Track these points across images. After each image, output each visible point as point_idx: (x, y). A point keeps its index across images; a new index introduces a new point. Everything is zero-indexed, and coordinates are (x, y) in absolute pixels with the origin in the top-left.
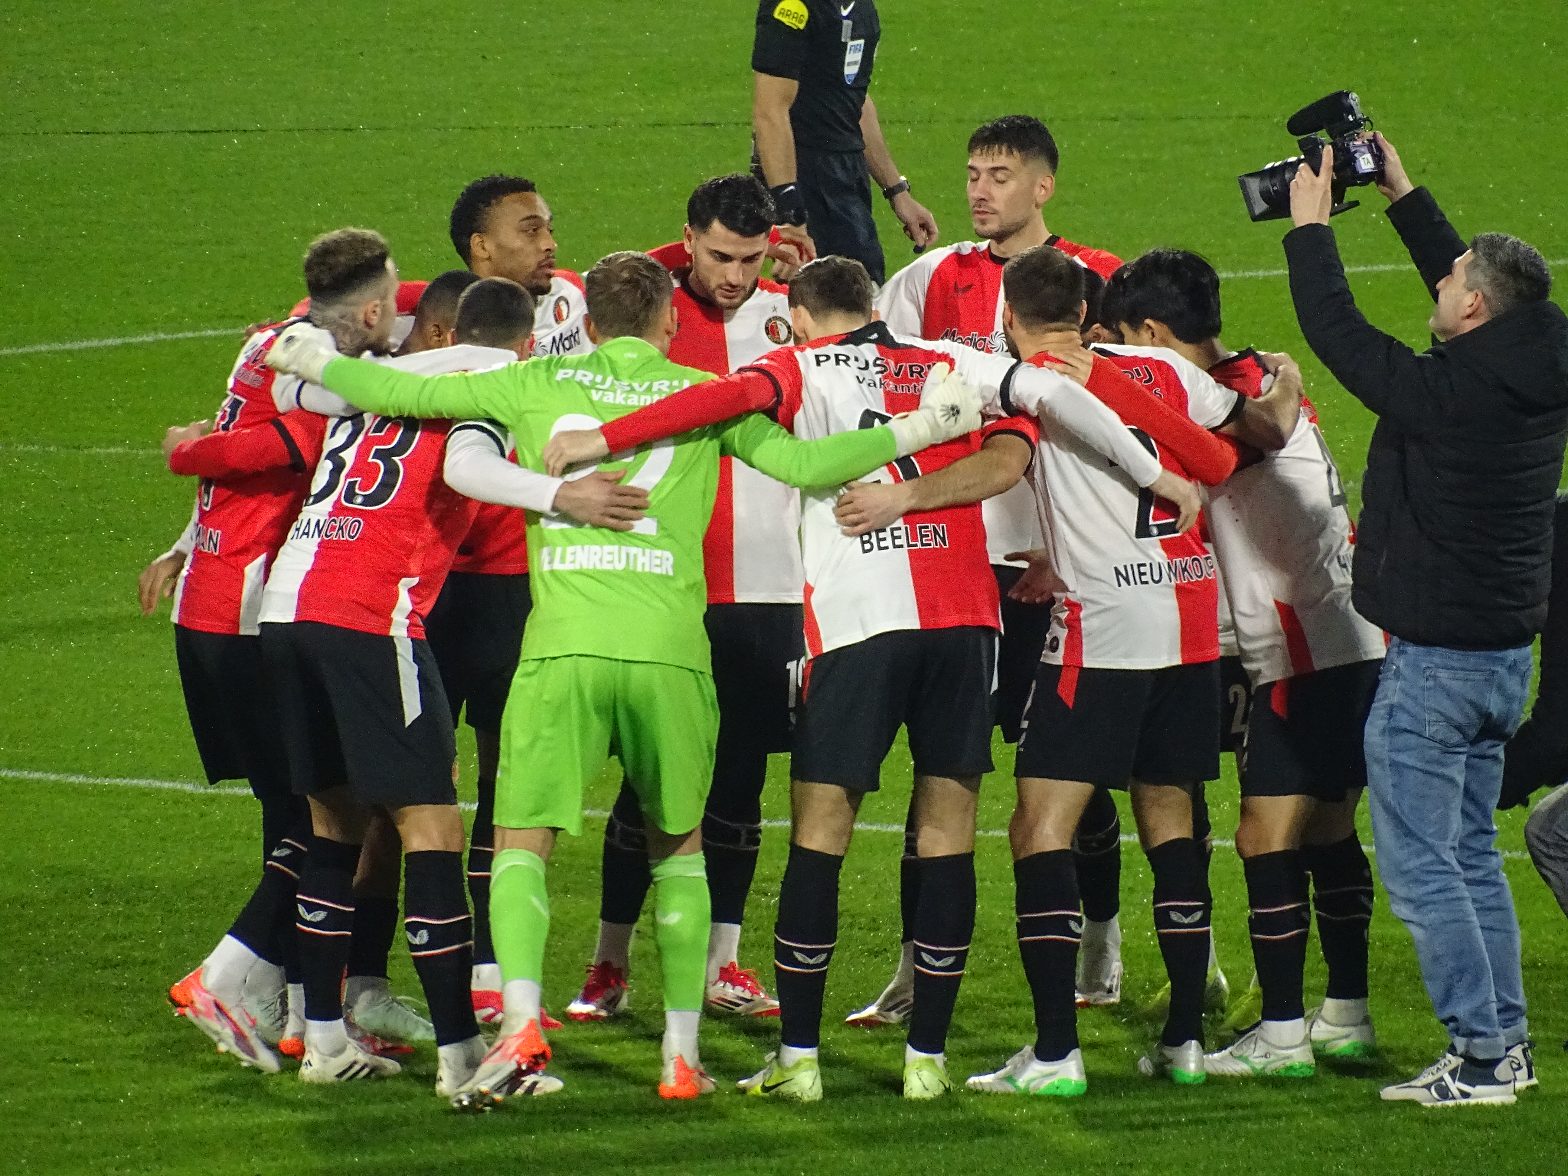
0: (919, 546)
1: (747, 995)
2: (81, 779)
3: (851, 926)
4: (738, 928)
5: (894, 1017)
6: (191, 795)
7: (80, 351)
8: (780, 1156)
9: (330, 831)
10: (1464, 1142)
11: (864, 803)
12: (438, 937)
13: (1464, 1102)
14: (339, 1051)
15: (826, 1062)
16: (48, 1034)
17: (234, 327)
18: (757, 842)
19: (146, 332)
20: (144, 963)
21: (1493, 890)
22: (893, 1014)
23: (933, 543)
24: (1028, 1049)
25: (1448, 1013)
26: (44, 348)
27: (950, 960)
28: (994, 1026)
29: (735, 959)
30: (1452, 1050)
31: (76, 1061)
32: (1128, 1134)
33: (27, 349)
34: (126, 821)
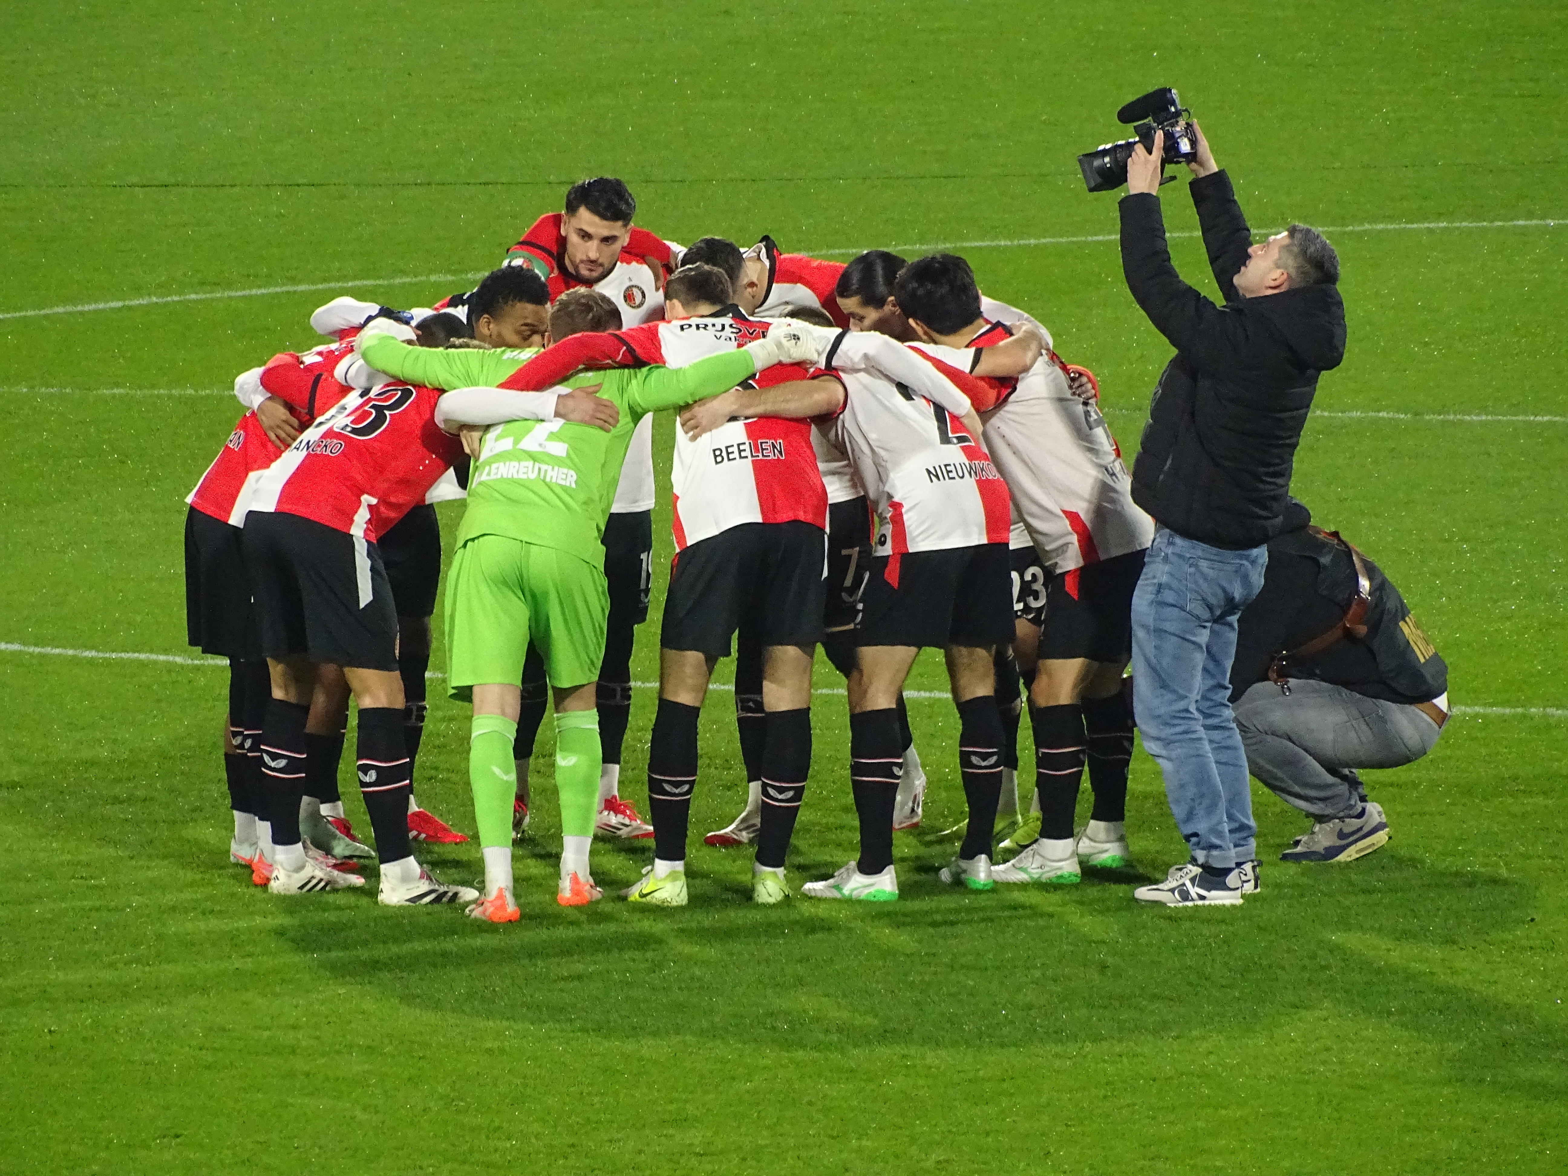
0: (761, 457)
1: (627, 821)
2: (93, 653)
3: (709, 766)
4: (617, 767)
5: (745, 836)
6: (182, 666)
7: (89, 311)
8: (654, 950)
9: (287, 694)
10: (1201, 935)
11: (718, 667)
12: (384, 776)
13: (1200, 903)
14: (300, 868)
15: (690, 874)
16: (69, 857)
17: (211, 292)
18: (629, 697)
19: (142, 296)
20: (145, 800)
21: (1227, 733)
22: (744, 833)
23: (772, 455)
24: (853, 864)
25: (1189, 830)
26: (60, 310)
27: (790, 794)
28: (823, 844)
29: (616, 793)
30: (1194, 861)
31: (92, 878)
32: (931, 930)
33: (47, 311)
34: (129, 686)
